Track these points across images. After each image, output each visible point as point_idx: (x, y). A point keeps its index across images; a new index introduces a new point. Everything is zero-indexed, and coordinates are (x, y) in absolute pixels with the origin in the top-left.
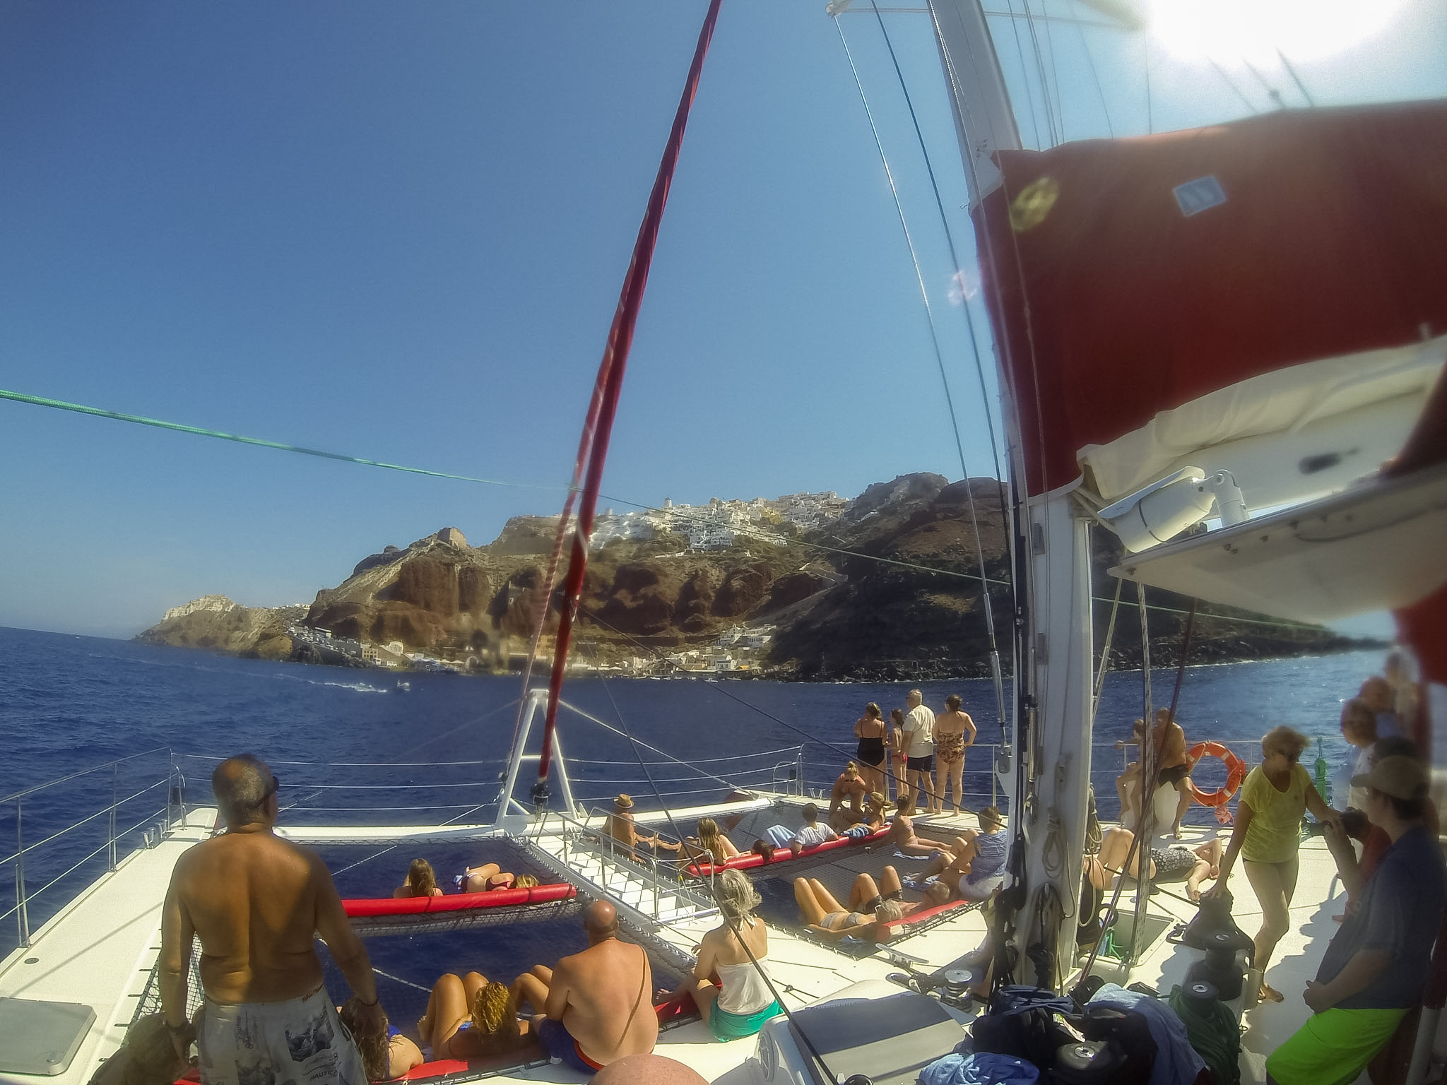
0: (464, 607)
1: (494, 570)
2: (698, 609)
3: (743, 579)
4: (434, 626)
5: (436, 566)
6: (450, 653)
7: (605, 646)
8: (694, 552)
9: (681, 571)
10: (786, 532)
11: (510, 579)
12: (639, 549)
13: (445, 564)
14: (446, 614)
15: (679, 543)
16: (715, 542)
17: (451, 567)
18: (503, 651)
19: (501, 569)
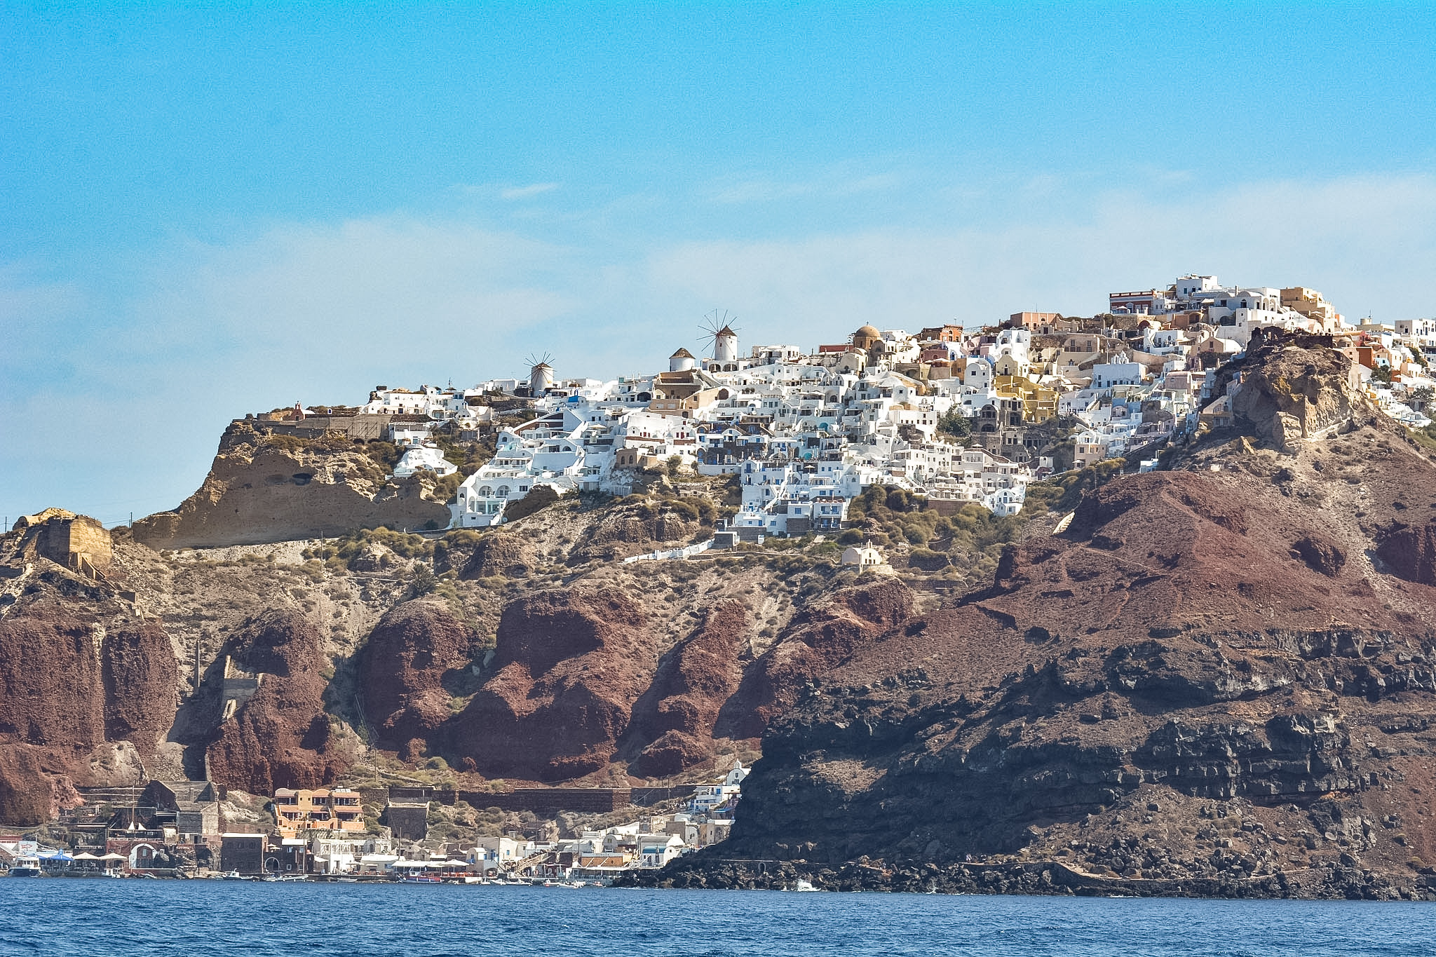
0: (118, 729)
1: (187, 619)
2: (681, 719)
3: (809, 639)
4: (52, 778)
5: (52, 642)
6: (91, 837)
7: (450, 811)
8: (736, 540)
9: (680, 603)
10: (1049, 454)
11: (231, 646)
12: (591, 531)
13: (71, 632)
14: (77, 747)
15: (705, 510)
16: (798, 511)
17: (83, 638)
18: (210, 830)
19: (204, 612)
